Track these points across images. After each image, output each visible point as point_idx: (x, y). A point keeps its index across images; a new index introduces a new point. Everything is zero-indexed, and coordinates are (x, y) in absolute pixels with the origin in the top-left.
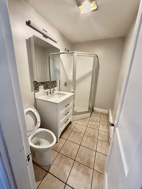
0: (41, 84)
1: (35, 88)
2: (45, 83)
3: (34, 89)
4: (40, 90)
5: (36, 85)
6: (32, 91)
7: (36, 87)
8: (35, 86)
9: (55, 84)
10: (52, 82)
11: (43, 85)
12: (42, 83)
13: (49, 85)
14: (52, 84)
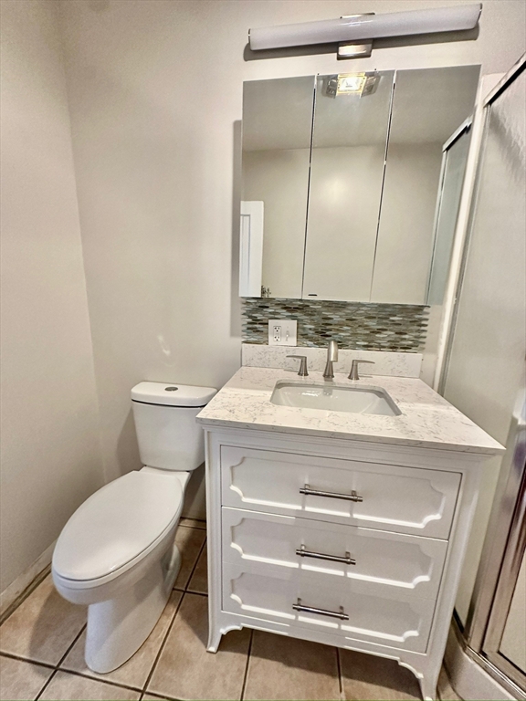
0: (284, 312)
1: (249, 323)
2: (315, 310)
3: (245, 328)
4: (271, 338)
5: (255, 310)
6: (233, 334)
7: (255, 321)
8: (248, 314)
9: (398, 328)
10: (372, 313)
11: (293, 318)
12: (294, 308)
13: (341, 325)
14: (373, 324)
